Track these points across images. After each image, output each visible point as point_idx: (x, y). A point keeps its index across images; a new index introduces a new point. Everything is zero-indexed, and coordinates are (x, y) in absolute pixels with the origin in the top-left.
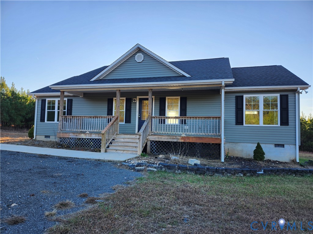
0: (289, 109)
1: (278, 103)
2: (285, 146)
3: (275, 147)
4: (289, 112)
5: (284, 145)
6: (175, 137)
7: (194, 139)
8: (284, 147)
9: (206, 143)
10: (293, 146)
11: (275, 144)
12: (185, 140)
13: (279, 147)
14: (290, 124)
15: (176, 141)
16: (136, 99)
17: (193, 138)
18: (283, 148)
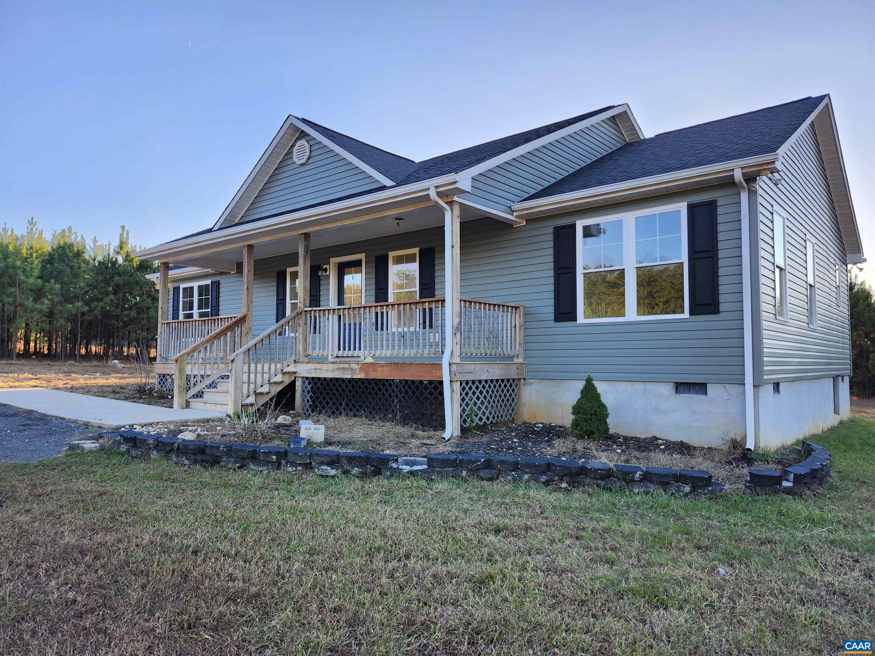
0: (721, 254)
1: (682, 234)
2: (710, 388)
3: (677, 392)
4: (721, 263)
5: (706, 384)
6: (346, 366)
7: (386, 369)
8: (706, 393)
9: (413, 382)
10: (733, 389)
11: (676, 383)
12: (367, 373)
13: (689, 392)
14: (722, 307)
15: (349, 377)
16: (327, 266)
17: (383, 366)
18: (700, 397)
